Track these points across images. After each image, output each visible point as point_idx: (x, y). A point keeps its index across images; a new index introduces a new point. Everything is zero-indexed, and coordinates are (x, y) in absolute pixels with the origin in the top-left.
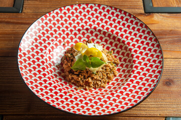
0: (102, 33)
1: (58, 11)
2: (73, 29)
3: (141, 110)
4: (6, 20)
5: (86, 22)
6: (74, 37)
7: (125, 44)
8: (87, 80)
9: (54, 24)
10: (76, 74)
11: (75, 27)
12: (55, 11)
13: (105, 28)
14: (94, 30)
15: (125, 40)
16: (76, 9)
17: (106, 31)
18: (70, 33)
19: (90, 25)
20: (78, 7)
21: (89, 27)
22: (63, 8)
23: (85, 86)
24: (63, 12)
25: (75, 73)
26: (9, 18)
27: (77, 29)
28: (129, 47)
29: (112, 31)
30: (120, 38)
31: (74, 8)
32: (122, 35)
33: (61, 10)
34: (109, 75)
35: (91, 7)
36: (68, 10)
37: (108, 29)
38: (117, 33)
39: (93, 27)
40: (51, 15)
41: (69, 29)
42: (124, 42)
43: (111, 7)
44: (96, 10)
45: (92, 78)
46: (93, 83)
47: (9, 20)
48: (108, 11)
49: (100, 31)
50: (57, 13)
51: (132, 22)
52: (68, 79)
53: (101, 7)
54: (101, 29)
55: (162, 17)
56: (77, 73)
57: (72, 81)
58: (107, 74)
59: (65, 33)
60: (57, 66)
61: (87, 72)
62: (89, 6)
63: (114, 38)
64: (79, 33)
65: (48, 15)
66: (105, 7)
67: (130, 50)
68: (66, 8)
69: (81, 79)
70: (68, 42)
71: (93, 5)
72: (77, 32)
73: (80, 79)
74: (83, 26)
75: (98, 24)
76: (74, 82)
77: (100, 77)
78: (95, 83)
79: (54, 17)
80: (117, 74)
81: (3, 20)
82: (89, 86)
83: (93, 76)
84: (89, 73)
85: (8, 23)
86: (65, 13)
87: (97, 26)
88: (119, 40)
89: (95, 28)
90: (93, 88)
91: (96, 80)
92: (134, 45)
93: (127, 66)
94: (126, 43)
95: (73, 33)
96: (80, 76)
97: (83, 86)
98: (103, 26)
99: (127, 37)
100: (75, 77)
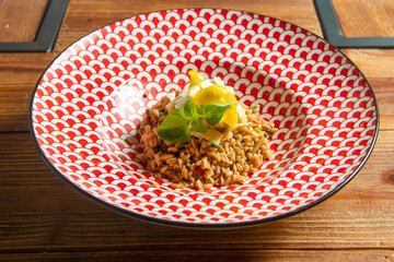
0: (232, 70)
1: (132, 21)
2: (167, 62)
3: (335, 235)
4: (15, 66)
5: (195, 48)
6: (168, 80)
7: (285, 90)
8: (199, 163)
9: (123, 50)
10: (171, 153)
11: (170, 58)
12: (126, 23)
13: (239, 58)
14: (213, 65)
15: (286, 79)
16: (173, 20)
17: (242, 65)
18: (158, 70)
19: (206, 54)
20: (177, 17)
21: (203, 59)
22: (143, 17)
23: (193, 179)
24: (143, 25)
25: (169, 149)
26: (21, 62)
27: (175, 61)
28: (297, 94)
29: (256, 64)
30: (275, 76)
31: (168, 17)
32: (278, 72)
33: (139, 21)
34: (250, 154)
35: (207, 16)
36: (156, 21)
37: (245, 60)
38: (267, 68)
39: (211, 57)
40: (117, 30)
41: (157, 62)
42: (283, 84)
43: (251, 15)
44: (217, 22)
45: (211, 160)
46: (212, 173)
47: (22, 65)
48: (245, 23)
49: (227, 65)
50: (130, 28)
51: (299, 42)
52: (153, 167)
53: (229, 15)
54: (231, 60)
55: (366, 56)
56: (174, 149)
57: (163, 170)
58: (247, 152)
59: (148, 69)
60: (126, 141)
61: (199, 146)
62: (202, 13)
63: (261, 79)
64: (181, 72)
65: (108, 28)
66: (238, 14)
67: (299, 99)
68: (151, 17)
69: (185, 163)
70: (154, 92)
71: (211, 12)
72: (176, 70)
73: (180, 161)
74: (188, 56)
75: (224, 51)
76: (168, 173)
77: (229, 158)
78: (219, 171)
79: (122, 35)
80: (272, 155)
81: (9, 65)
82: (205, 181)
83: (213, 154)
84: (204, 146)
85: (18, 70)
86: (148, 29)
87: (220, 55)
88: (272, 82)
89: (216, 60)
90: (215, 186)
91: (221, 163)
92: (306, 90)
93: (293, 136)
94: (288, 86)
95: (166, 70)
96: (182, 154)
97: (188, 181)
98: (234, 56)
99: (290, 75)
100: (169, 159)
